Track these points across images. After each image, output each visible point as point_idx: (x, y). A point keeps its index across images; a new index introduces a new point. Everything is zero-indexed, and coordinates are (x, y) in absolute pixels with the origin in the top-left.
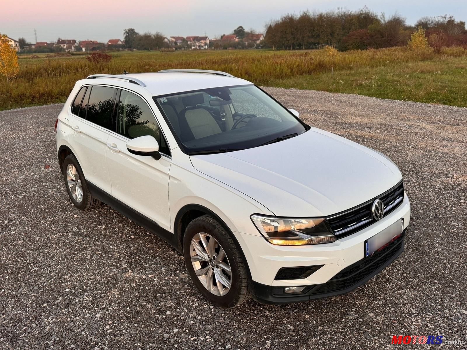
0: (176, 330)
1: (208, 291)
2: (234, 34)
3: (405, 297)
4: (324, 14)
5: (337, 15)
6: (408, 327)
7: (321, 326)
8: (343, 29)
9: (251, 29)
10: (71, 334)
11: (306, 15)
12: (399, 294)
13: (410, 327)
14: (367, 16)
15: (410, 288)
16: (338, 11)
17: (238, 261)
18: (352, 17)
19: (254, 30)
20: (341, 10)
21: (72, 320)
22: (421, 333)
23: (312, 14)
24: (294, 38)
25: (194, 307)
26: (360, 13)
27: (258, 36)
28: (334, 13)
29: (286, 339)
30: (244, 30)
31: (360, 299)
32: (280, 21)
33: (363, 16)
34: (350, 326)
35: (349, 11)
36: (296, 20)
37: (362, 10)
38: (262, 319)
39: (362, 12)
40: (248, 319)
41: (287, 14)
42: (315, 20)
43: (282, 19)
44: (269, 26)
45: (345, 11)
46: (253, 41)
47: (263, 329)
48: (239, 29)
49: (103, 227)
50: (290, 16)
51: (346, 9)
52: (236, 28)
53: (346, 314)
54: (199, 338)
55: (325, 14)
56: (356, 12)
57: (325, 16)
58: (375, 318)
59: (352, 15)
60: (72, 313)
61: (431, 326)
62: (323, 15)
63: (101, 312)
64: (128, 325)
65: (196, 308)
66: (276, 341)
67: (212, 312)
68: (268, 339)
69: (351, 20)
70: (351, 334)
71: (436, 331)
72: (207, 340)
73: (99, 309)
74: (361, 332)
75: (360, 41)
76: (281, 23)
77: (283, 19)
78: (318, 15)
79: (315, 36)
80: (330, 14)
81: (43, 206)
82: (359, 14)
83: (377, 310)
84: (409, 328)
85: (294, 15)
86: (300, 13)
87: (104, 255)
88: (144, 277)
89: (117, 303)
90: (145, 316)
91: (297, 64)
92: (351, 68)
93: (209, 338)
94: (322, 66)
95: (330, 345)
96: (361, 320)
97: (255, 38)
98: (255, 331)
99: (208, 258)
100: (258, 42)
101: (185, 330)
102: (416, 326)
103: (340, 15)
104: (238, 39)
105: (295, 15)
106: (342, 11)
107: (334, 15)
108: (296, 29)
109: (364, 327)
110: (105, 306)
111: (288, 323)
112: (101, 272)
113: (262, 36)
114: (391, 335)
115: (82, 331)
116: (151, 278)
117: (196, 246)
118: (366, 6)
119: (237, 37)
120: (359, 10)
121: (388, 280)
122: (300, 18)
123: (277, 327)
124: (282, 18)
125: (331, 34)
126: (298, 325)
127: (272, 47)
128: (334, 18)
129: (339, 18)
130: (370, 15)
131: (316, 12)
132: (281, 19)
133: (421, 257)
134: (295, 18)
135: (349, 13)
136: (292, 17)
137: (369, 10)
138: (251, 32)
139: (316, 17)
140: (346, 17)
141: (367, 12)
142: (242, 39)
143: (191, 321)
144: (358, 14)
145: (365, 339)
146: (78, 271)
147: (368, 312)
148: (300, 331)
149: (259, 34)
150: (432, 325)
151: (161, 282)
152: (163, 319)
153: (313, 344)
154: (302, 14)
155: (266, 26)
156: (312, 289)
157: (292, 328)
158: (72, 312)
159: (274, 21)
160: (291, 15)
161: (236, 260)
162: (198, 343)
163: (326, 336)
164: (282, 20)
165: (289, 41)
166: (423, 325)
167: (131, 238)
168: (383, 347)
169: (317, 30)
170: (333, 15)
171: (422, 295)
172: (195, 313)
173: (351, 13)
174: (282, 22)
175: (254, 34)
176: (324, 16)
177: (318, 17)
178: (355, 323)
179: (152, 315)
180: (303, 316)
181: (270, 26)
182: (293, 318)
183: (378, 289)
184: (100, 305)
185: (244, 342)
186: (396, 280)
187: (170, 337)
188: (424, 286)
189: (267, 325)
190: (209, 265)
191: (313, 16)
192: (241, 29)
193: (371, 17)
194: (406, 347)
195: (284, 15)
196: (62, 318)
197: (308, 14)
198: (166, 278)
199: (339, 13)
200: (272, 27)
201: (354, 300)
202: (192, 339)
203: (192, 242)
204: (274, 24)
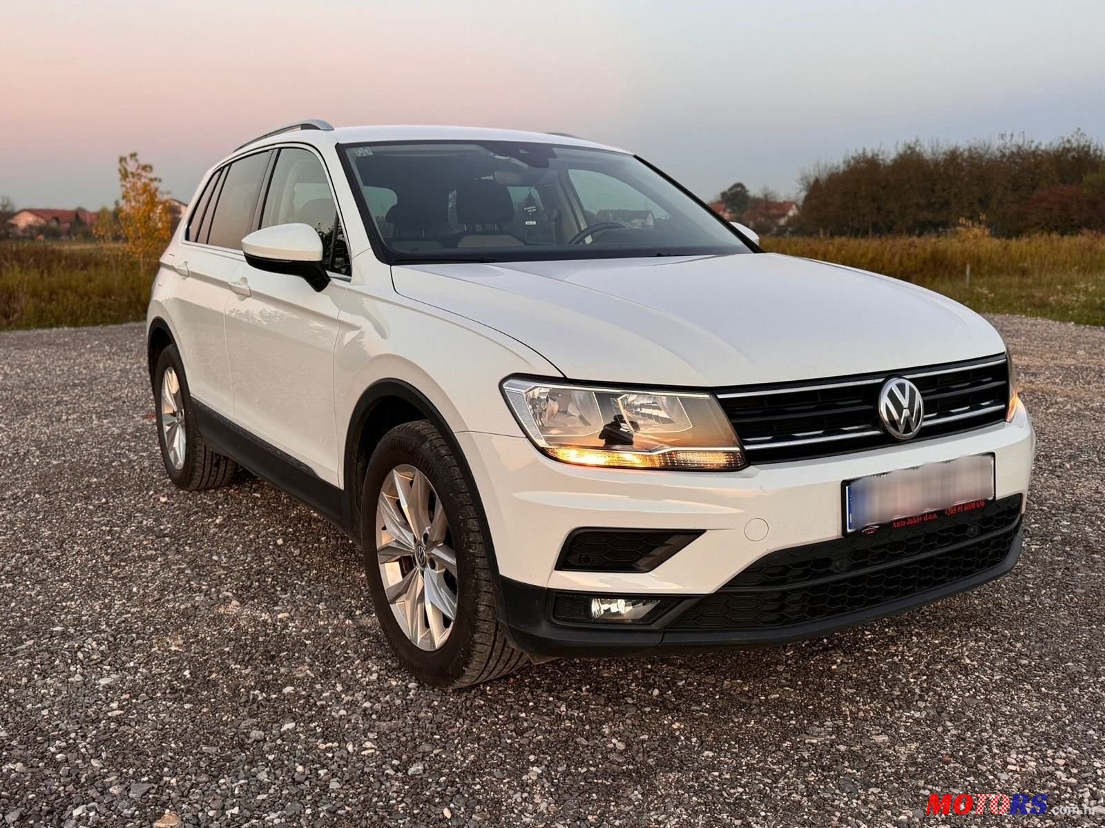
0: (289, 726)
1: (410, 641)
2: (719, 202)
3: (1006, 710)
4: (961, 150)
5: (998, 154)
6: (988, 774)
7: (710, 750)
8: (1016, 187)
9: (766, 189)
10: (13, 711)
11: (911, 153)
12: (989, 701)
13: (995, 776)
14: (1082, 155)
15: (1028, 692)
16: (1002, 142)
17: (470, 526)
18: (1040, 158)
19: (771, 193)
20: (1011, 140)
21: (32, 682)
22: (1027, 791)
23: (930, 150)
24: (879, 209)
25: (365, 683)
26: (1064, 148)
27: (784, 207)
28: (989, 147)
29: (592, 769)
30: (746, 191)
31: (857, 702)
32: (842, 167)
33: (1070, 155)
34: (802, 759)
35: (1032, 142)
36: (884, 165)
37: (1069, 141)
38: (544, 719)
39: (1068, 146)
40: (501, 717)
41: (861, 151)
42: (936, 164)
43: (847, 163)
44: (812, 180)
45: (1021, 143)
46: (770, 218)
47: (535, 740)
48: (733, 191)
49: (218, 521)
50: (869, 155)
51: (1024, 137)
52: (725, 187)
53: (803, 730)
54: (343, 745)
55: (964, 150)
56: (1051, 144)
57: (966, 154)
58: (889, 746)
59: (1040, 152)
60: (38, 669)
61: (1068, 778)
62: (958, 152)
63: (114, 676)
64: (169, 704)
65: (367, 685)
66: (560, 769)
67: (408, 695)
68: (537, 763)
69: (1038, 165)
70: (796, 776)
71: (1081, 791)
72: (363, 753)
73: (114, 669)
74: (832, 773)
75: (1060, 216)
76: (844, 172)
77: (849, 162)
78: (944, 153)
79: (937, 206)
80: (979, 150)
81: (95, 480)
82: (1061, 149)
83: (902, 731)
84: (991, 777)
85: (880, 153)
86: (897, 147)
87: (188, 571)
88: (265, 616)
89: (167, 661)
90: (222, 690)
91: (870, 255)
92: (1024, 273)
93: (372, 748)
94: (942, 263)
95: (722, 795)
96: (843, 748)
97: (774, 211)
98: (511, 744)
99: (413, 543)
100: (782, 222)
101: (315, 727)
102: (1017, 776)
103: (1007, 152)
104: (730, 213)
105: (883, 153)
106: (1013, 142)
107: (990, 151)
108: (884, 188)
109: (847, 764)
110: (132, 664)
111: (613, 734)
112: (163, 600)
113: (794, 207)
114: (924, 788)
115: (44, 708)
116: (281, 620)
117: (388, 510)
118: (1079, 129)
119: (729, 210)
120: (1061, 141)
121: (966, 670)
122: (895, 161)
123: (578, 740)
124: (847, 160)
125: (980, 201)
126: (643, 741)
127: (818, 233)
128: (989, 160)
129: (1004, 160)
130: (1091, 152)
131: (940, 145)
132: (845, 162)
133: (1092, 629)
134: (883, 160)
135: (1033, 146)
136: (876, 158)
137: (1089, 139)
138: (766, 196)
139: (941, 157)
140: (1023, 159)
141: (1082, 144)
142: (742, 213)
143: (340, 710)
144: (1058, 150)
145: (837, 791)
146: (105, 596)
147: (874, 732)
148: (640, 755)
149: (785, 203)
150: (1070, 775)
151: (304, 631)
152: (268, 701)
153: (668, 785)
154: (901, 149)
155: (802, 179)
156: (671, 609)
157: (621, 746)
158: (39, 666)
159: (826, 166)
160: (872, 151)
161: (465, 524)
162: (333, 757)
163: (717, 774)
164: (849, 166)
165: (864, 216)
166: (1040, 775)
167: (276, 544)
168: (889, 813)
169: (944, 190)
170: (985, 154)
171: (1065, 709)
172: (359, 696)
173: (1037, 147)
174: (846, 168)
175: (772, 203)
176: (962, 154)
177: (944, 156)
178: (820, 755)
179: (243, 690)
180: (666, 722)
181: (817, 181)
182: (633, 725)
183: (925, 685)
184: (119, 661)
185: (465, 765)
186: (989, 671)
187: (265, 739)
188: (1076, 690)
189: (550, 732)
190: (415, 564)
191: (931, 156)
192: (739, 189)
193: (1096, 156)
194: (965, 820)
195: (853, 153)
196: (9, 676)
197: (917, 149)
198: (322, 623)
199: (1005, 147)
200: (821, 183)
201: (840, 702)
202: (323, 746)
203: (380, 501)
204: (825, 175)
